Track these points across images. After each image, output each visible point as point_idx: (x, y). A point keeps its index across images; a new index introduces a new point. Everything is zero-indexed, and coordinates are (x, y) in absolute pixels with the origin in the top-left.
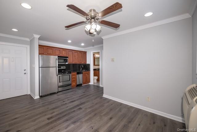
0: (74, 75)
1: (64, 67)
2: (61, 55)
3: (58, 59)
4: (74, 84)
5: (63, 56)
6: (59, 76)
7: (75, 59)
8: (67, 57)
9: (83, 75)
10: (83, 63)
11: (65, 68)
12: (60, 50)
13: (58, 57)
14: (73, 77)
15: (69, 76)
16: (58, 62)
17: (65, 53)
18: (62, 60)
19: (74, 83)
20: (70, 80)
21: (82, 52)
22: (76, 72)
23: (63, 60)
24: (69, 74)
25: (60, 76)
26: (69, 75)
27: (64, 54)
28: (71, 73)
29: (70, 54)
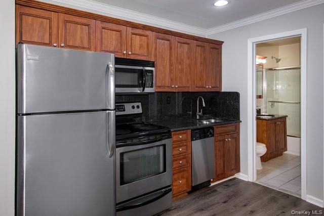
0: (179, 143)
1: (135, 104)
2: (125, 53)
3: (117, 70)
4: (181, 183)
5: (132, 57)
6: (119, 150)
7: (182, 71)
8: (152, 64)
9: (216, 141)
10: (209, 87)
11: (140, 111)
12: (119, 31)
13: (118, 61)
14: (176, 152)
15: (161, 148)
16: (117, 86)
17: (141, 46)
18: (129, 75)
19: (183, 177)
20: (165, 171)
21: (206, 44)
22: (189, 132)
23: (136, 75)
24: (163, 142)
25: (122, 154)
26: (164, 146)
27: (137, 49)
28: (170, 137)
29: (162, 51)
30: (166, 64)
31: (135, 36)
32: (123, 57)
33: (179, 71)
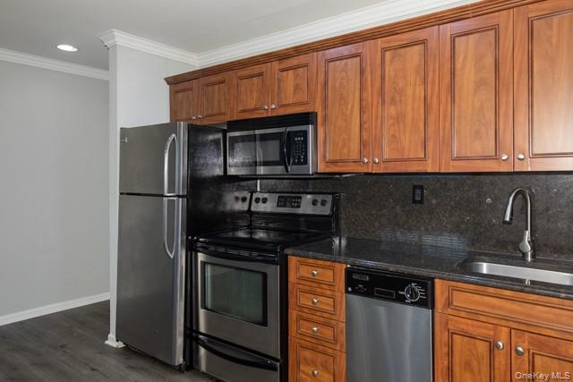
2: (268, 108)
11: (326, 211)
14: (305, 302)
17: (297, 88)
22: (341, 268)
29: (341, 83)
30: (352, 111)
31: (285, 73)
32: (265, 115)
33: (391, 121)
